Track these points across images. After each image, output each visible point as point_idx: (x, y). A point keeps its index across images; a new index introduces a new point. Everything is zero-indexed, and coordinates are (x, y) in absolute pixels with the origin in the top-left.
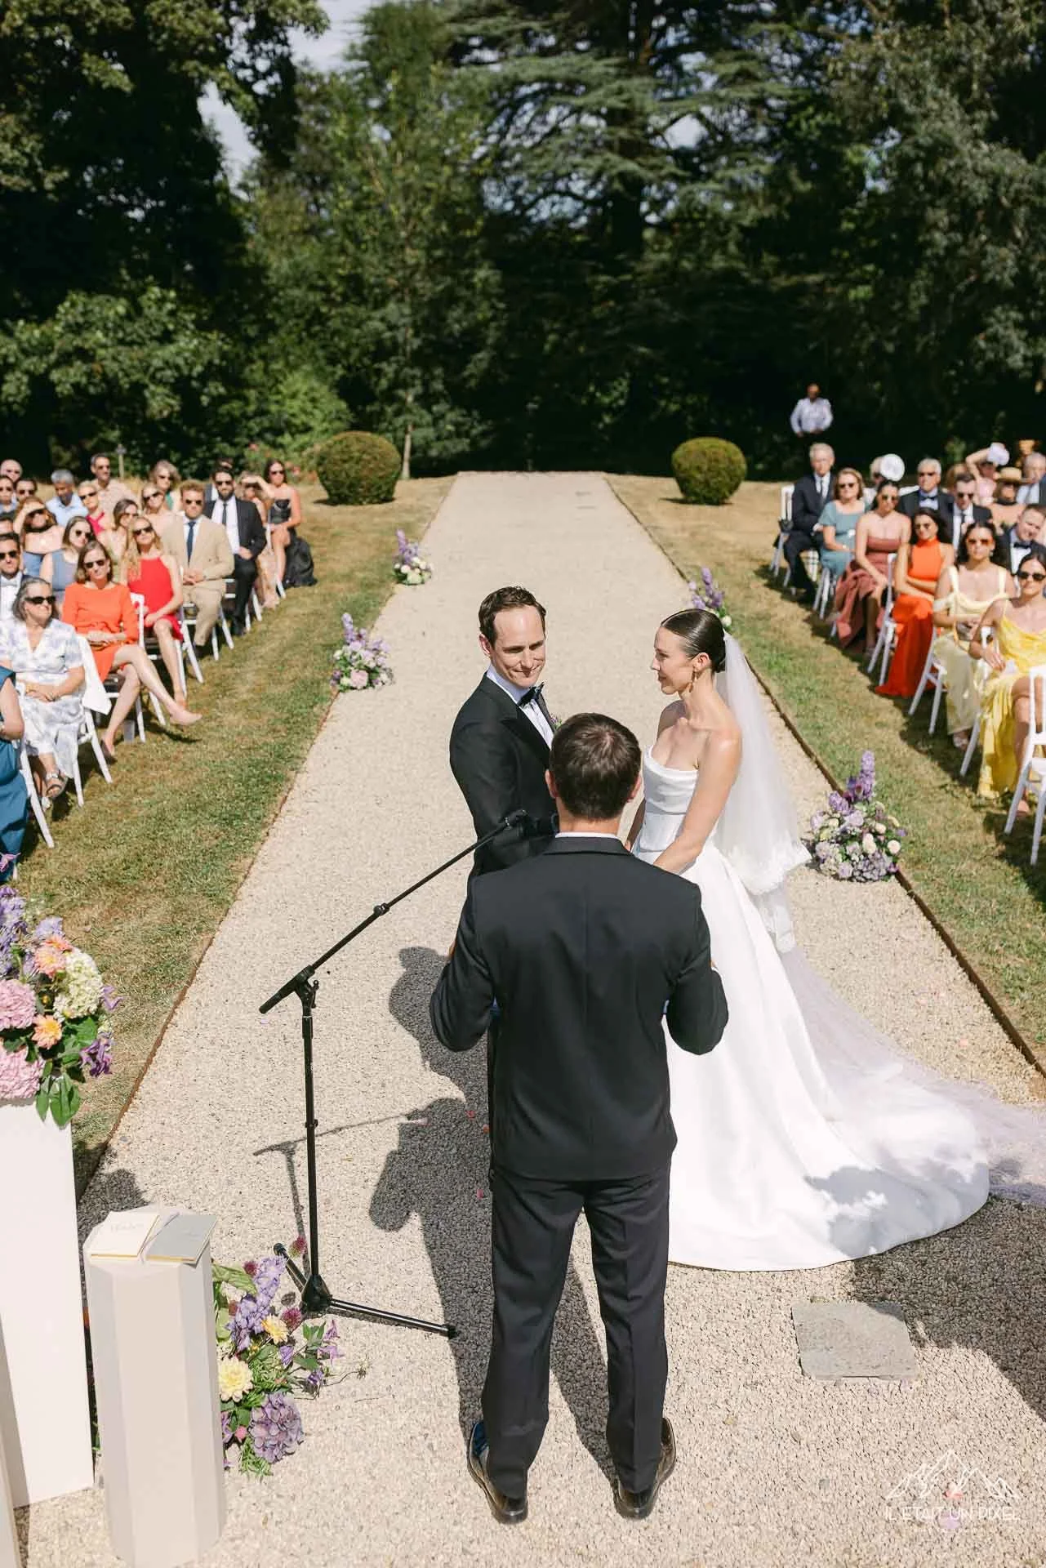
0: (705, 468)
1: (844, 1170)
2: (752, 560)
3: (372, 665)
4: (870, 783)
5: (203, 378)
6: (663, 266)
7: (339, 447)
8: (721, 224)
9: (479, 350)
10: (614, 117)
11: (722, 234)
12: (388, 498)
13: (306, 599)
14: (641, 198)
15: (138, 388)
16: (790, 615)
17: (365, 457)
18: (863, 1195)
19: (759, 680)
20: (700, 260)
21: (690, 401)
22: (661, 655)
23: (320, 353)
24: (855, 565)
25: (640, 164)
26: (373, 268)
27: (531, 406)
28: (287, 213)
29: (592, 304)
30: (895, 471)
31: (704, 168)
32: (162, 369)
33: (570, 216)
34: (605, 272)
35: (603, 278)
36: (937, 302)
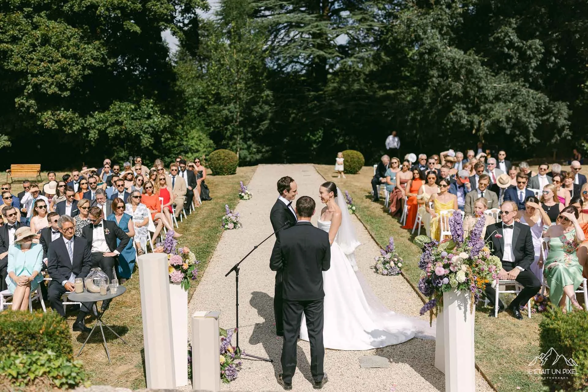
0: (349, 161)
1: (375, 330)
2: (365, 191)
3: (235, 221)
4: (393, 247)
5: (163, 132)
6: (335, 88)
7: (216, 155)
8: (357, 73)
9: (264, 121)
10: (315, 36)
11: (358, 77)
12: (234, 173)
13: (209, 205)
14: (326, 64)
15: (138, 136)
16: (377, 207)
17: (226, 158)
18: (380, 337)
19: (364, 226)
20: (350, 86)
21: (347, 138)
22: (321, 193)
23: (202, 122)
24: (396, 188)
25: (326, 52)
26: (225, 92)
27: (285, 140)
28: (190, 70)
29: (308, 103)
30: (413, 159)
31: (350, 52)
32: (147, 128)
33: (299, 70)
34: (313, 91)
35: (312, 93)
36: (434, 102)
